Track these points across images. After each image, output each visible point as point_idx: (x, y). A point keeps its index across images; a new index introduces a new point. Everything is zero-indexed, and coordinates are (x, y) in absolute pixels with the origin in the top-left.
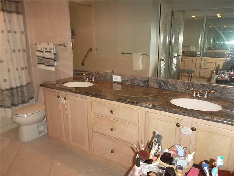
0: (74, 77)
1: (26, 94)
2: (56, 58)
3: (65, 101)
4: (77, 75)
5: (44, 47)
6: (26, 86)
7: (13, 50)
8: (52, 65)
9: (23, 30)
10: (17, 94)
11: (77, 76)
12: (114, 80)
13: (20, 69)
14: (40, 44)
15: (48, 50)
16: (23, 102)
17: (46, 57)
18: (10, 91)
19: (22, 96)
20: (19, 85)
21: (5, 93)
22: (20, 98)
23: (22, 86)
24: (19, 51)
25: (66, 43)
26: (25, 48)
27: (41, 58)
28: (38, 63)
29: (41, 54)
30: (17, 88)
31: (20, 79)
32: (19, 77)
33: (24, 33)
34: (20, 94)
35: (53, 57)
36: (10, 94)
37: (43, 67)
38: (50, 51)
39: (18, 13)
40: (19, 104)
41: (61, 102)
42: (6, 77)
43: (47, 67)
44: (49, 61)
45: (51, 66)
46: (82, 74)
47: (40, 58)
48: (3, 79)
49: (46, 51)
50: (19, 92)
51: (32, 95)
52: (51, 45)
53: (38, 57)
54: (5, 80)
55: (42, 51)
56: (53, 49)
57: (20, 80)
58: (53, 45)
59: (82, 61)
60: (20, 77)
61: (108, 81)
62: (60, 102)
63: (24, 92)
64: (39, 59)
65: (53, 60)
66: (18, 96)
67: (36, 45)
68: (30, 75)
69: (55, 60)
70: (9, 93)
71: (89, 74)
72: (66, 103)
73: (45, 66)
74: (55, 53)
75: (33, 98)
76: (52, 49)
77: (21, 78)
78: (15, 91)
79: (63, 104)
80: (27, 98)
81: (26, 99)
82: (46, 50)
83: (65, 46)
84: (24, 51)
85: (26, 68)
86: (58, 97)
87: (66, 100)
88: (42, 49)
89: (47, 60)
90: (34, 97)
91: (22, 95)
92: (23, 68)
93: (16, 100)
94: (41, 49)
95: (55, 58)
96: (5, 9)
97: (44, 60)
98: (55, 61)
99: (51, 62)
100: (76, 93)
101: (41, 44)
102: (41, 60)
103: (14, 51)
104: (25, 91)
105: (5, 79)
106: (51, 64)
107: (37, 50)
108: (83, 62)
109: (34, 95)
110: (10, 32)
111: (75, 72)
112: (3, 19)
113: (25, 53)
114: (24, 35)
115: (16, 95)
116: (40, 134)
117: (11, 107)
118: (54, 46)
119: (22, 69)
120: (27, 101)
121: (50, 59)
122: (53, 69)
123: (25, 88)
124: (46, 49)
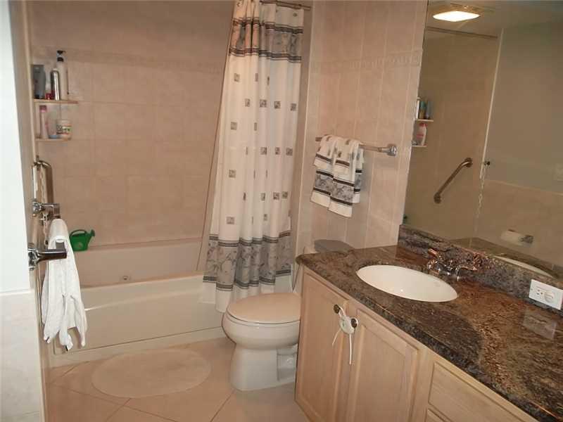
0: (399, 247)
1: (271, 262)
2: (360, 184)
3: (353, 328)
4: (408, 244)
5: (336, 150)
6: (276, 241)
7: (262, 148)
8: (347, 201)
9: (296, 101)
10: (252, 257)
11: (409, 247)
12: (533, 295)
13: (269, 197)
14: (328, 139)
15: (343, 158)
16: (262, 279)
17: (335, 176)
18: (236, 249)
19: (262, 265)
20: (259, 236)
21: (227, 250)
22: (256, 268)
23: (266, 240)
24: (277, 153)
25: (395, 146)
26: (292, 146)
27: (323, 177)
28: (315, 189)
29: (325, 167)
30: (254, 242)
31: (265, 220)
32: (265, 215)
33: (297, 109)
34: (258, 259)
35: (353, 181)
36: (234, 256)
37: (323, 200)
38: (349, 162)
39: (293, 58)
40: (251, 283)
41: (342, 326)
42: (235, 213)
43: (333, 203)
44: (341, 189)
45: (344, 202)
46: (425, 246)
47: (322, 175)
48: (228, 218)
49: (337, 162)
50: (256, 252)
51: (287, 264)
52: (354, 146)
53: (318, 172)
54: (231, 221)
55: (330, 157)
56: (358, 158)
57: (267, 222)
58: (361, 146)
59: (437, 191)
60: (268, 216)
61: (511, 293)
62: (340, 326)
63: (268, 255)
64: (319, 177)
65: (353, 188)
66: (253, 264)
67: (319, 139)
68: (292, 213)
69: (357, 188)
70: (233, 253)
71: (447, 250)
72: (353, 334)
73: (329, 198)
74: (360, 167)
75: (287, 272)
76: (355, 157)
77: (268, 219)
78: (247, 249)
79: (346, 334)
80: (271, 271)
81: (270, 273)
82: (339, 159)
83: (390, 153)
84: (289, 152)
85: (285, 195)
86: (337, 310)
87: (356, 328)
88: (331, 154)
89: (336, 186)
90: (292, 269)
91: (262, 262)
92: (278, 195)
93: (246, 272)
94: (329, 154)
95: (357, 181)
96: (263, 49)
97: (329, 183)
98: (355, 190)
99: (347, 191)
100: (388, 319)
101: (330, 139)
102: (323, 181)
103: (265, 151)
104: (272, 255)
105: (232, 218)
106: (345, 197)
107: (318, 155)
108: (440, 191)
109: (292, 266)
110: (263, 104)
111: (405, 235)
112: (254, 72)
113: (290, 159)
114: (295, 113)
115: (248, 261)
116: (278, 379)
117: (231, 287)
118: (362, 150)
119: (275, 198)
120: (270, 278)
121: (346, 183)
122: (346, 211)
123: (273, 245)
124: (339, 155)
